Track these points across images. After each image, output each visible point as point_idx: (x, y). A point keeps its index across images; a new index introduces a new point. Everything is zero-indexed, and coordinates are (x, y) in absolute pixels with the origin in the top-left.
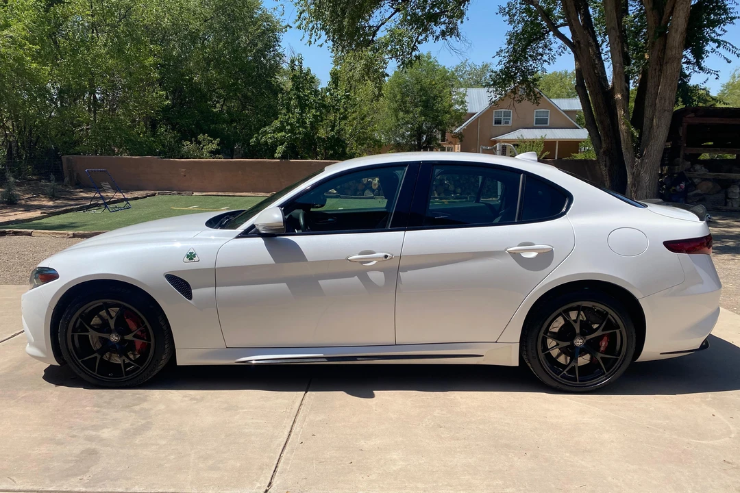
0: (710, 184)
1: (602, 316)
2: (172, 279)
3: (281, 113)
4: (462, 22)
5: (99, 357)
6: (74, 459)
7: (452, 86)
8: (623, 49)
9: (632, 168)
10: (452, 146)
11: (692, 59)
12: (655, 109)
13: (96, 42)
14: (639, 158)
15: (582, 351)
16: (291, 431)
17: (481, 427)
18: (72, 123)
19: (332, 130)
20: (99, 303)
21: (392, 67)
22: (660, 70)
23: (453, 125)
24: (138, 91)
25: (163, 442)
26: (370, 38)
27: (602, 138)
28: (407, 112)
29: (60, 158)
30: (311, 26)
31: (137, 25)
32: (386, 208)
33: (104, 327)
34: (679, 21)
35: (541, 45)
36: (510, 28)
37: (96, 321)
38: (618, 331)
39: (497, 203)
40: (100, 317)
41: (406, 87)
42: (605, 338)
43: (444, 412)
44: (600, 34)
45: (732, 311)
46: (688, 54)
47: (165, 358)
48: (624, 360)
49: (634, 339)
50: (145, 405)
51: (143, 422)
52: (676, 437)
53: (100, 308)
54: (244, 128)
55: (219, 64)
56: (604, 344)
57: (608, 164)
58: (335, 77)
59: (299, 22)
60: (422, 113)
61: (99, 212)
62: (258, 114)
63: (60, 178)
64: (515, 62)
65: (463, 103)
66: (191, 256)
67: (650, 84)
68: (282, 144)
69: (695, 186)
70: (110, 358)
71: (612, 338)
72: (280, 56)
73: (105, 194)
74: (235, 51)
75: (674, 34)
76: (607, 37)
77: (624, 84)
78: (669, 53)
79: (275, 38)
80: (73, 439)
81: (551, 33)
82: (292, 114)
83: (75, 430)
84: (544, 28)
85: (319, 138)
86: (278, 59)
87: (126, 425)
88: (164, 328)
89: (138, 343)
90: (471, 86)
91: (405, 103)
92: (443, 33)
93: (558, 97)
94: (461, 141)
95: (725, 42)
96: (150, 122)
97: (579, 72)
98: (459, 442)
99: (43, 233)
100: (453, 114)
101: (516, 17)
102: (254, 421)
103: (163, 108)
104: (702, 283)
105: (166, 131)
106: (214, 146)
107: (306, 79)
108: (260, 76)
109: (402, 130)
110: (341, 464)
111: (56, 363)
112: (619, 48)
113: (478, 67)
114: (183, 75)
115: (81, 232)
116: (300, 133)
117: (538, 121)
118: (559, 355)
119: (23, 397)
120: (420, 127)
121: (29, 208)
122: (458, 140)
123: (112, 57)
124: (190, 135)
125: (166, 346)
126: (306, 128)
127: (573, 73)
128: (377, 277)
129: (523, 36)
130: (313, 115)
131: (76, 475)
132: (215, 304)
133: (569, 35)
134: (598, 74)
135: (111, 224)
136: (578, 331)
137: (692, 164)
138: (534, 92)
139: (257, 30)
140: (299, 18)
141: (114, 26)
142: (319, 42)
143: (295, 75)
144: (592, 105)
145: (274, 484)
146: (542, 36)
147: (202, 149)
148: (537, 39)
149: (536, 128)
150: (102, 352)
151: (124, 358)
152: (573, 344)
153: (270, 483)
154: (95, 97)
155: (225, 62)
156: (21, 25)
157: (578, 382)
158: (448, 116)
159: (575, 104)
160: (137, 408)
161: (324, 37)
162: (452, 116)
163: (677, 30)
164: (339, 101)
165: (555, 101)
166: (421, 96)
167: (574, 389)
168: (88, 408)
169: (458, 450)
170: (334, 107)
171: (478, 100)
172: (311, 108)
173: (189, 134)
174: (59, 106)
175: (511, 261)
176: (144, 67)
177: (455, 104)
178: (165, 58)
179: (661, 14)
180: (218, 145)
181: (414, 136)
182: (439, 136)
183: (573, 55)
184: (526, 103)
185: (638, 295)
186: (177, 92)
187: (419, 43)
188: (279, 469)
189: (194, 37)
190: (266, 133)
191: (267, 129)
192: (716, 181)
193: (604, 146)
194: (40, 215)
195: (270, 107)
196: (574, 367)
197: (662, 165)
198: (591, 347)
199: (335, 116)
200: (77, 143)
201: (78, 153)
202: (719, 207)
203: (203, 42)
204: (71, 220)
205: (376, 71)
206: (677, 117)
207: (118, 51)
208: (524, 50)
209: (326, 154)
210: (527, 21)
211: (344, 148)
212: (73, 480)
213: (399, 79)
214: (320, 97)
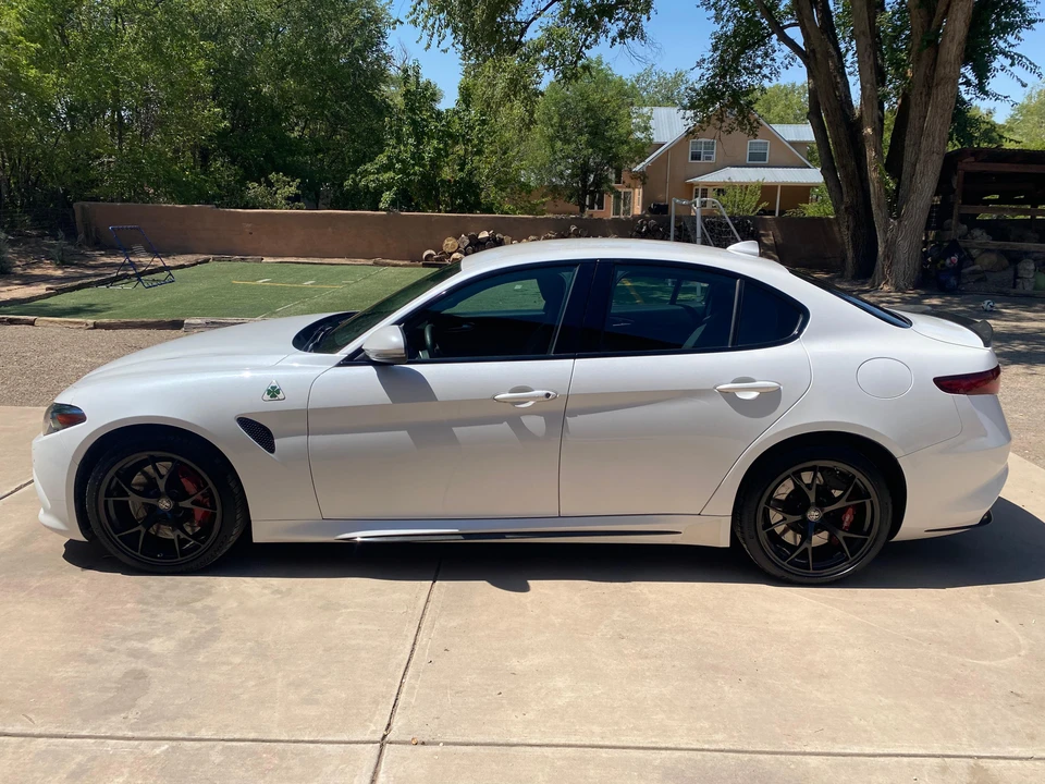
0: (993, 258)
1: (846, 481)
2: (246, 423)
3: (388, 145)
4: (649, 19)
5: (143, 531)
6: (114, 685)
7: (632, 104)
8: (876, 59)
9: (886, 233)
10: (631, 190)
11: (973, 78)
12: (920, 150)
13: (122, 37)
14: (895, 219)
15: (818, 527)
16: (414, 644)
17: (679, 638)
18: (87, 154)
19: (461, 170)
20: (143, 456)
21: (547, 79)
22: (929, 95)
23: (632, 161)
24: (181, 107)
25: (237, 660)
26: (517, 38)
27: (844, 189)
28: (567, 141)
29: (70, 206)
30: (431, 21)
31: (181, 13)
32: (544, 310)
33: (150, 490)
34: (956, 27)
35: (760, 53)
36: (717, 27)
37: (138, 478)
38: (868, 502)
39: (700, 305)
40: (145, 474)
41: (565, 106)
42: (851, 510)
43: (627, 615)
44: (844, 38)
45: (1022, 456)
46: (968, 72)
47: (236, 532)
48: (875, 540)
49: (890, 511)
50: (209, 601)
51: (208, 627)
52: (946, 655)
53: (145, 463)
54: (333, 161)
55: (299, 71)
56: (848, 518)
57: (851, 226)
58: (466, 95)
59: (415, 15)
60: (590, 144)
61: (129, 287)
62: (354, 141)
63: (71, 234)
64: (723, 76)
65: (646, 129)
66: (274, 392)
67: (914, 113)
68: (389, 189)
69: (973, 260)
70: (157, 532)
71: (860, 511)
72: (388, 58)
73: (137, 260)
74: (321, 51)
75: (948, 44)
76: (853, 43)
77: (877, 112)
78: (941, 71)
79: (380, 32)
80: (111, 654)
81: (775, 36)
82: (405, 146)
83: (112, 640)
84: (765, 28)
85: (442, 181)
86: (383, 62)
87: (184, 633)
88: (236, 491)
89: (199, 512)
90: (657, 104)
91: (564, 128)
92: (622, 35)
93: (782, 121)
94: (644, 184)
95: (1019, 56)
96: (200, 152)
97: (813, 93)
98: (648, 661)
99: (51, 322)
100: (633, 144)
101: (724, 13)
102: (363, 627)
103: (218, 133)
104: (986, 436)
105: (222, 166)
106: (292, 190)
107: (425, 96)
108: (357, 87)
109: (560, 168)
110: (485, 696)
111: (80, 537)
112: (871, 62)
113: (668, 76)
114: (247, 84)
115: (105, 320)
116: (415, 174)
117: (753, 157)
118: (785, 531)
119: (38, 587)
120: (586, 163)
121: (28, 281)
122: (639, 182)
123: (145, 59)
124: (258, 173)
125: (238, 516)
126: (423, 166)
127: (803, 86)
128: (535, 424)
129: (735, 39)
130: (435, 148)
131: (118, 711)
132: (307, 456)
133: (800, 41)
134: (840, 96)
135: (146, 307)
136: (812, 499)
137: (970, 229)
138: (749, 120)
139: (352, 20)
140: (415, 10)
141: (147, 14)
142: (444, 45)
143: (409, 91)
144: (830, 140)
145: (393, 725)
146: (762, 40)
147: (276, 193)
148: (754, 44)
149: (749, 167)
150: (148, 522)
151: (178, 532)
152: (805, 518)
153: (389, 725)
154: (120, 116)
155: (308, 66)
156: (13, 13)
157: (811, 571)
158: (626, 148)
159: (805, 133)
160: (198, 605)
161: (450, 38)
162: (631, 148)
163: (953, 38)
164: (472, 128)
165: (778, 128)
166: (587, 119)
167: (806, 580)
168: (129, 605)
169: (648, 674)
170: (463, 136)
171: (668, 125)
172: (431, 137)
173: (256, 172)
174: (69, 129)
175: (723, 403)
176: (192, 74)
177: (635, 130)
178: (221, 61)
179: (931, 13)
180: (298, 188)
181: (577, 175)
182: (613, 177)
183: (805, 68)
184: (738, 135)
185: (896, 452)
186: (237, 108)
187: (587, 47)
188: (400, 703)
189: (262, 29)
190: (366, 173)
191: (369, 167)
192: (1003, 253)
193: (846, 199)
194: (44, 292)
195: (372, 131)
196: (806, 549)
197: (928, 227)
198: (830, 522)
199: (466, 150)
200: (94, 183)
201: (96, 199)
202: (1004, 290)
203: (276, 36)
204: (89, 300)
205: (525, 87)
206: (950, 161)
207: (154, 50)
208: (736, 58)
209: (453, 203)
210: (741, 17)
211: (477, 196)
212: (113, 719)
213: (556, 93)
214: (444, 122)
